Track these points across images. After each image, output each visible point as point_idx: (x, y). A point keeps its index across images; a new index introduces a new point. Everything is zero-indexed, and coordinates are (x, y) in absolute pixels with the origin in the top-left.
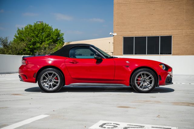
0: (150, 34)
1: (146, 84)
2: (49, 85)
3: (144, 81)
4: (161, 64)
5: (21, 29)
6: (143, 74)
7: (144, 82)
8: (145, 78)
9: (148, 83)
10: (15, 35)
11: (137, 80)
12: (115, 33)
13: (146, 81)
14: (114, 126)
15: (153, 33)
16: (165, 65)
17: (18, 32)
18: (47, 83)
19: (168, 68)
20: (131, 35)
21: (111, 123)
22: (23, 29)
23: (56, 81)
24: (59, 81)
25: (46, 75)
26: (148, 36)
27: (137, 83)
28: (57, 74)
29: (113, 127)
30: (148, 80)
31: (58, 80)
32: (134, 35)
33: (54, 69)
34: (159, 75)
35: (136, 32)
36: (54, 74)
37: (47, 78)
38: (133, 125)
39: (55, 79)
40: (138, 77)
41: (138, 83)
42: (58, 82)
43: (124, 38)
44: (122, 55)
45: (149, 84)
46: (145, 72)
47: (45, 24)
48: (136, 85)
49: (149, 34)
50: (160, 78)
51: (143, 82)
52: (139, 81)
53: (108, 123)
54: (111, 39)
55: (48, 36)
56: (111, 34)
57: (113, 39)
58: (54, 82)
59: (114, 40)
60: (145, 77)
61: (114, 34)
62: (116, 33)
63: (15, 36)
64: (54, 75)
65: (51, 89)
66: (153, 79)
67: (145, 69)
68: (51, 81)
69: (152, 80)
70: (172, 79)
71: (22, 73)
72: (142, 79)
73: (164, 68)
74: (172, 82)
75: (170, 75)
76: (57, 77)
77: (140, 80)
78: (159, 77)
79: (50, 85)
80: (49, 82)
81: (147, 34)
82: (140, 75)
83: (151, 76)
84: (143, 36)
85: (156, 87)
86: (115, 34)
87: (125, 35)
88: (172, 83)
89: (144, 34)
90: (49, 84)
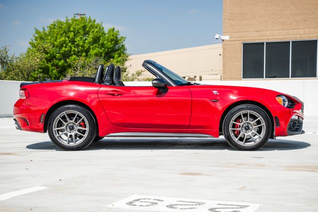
0: (299, 36)
1: (250, 134)
2: (69, 136)
3: (247, 128)
4: (280, 95)
5: (41, 30)
6: (245, 115)
7: (246, 130)
8: (248, 123)
9: (253, 131)
10: (32, 42)
11: (234, 126)
12: (226, 35)
13: (251, 127)
14: (152, 203)
15: (305, 34)
16: (287, 96)
17: (37, 35)
18: (65, 132)
19: (295, 104)
20: (259, 38)
21: (150, 199)
22: (44, 29)
23: (81, 130)
24: (87, 129)
25: (64, 118)
26: (294, 40)
27: (234, 131)
28: (84, 117)
29: (150, 204)
30: (254, 127)
31: (86, 127)
32: (264, 38)
33: (78, 107)
34: (275, 117)
35: (269, 33)
36: (78, 116)
37: (66, 124)
38: (186, 202)
39: (80, 126)
40: (235, 121)
41: (236, 133)
42: (85, 131)
43: (244, 45)
44: (241, 80)
45: (256, 135)
46: (248, 111)
47: (90, 18)
48: (232, 135)
49: (295, 36)
50: (277, 123)
51: (244, 131)
52: (237, 128)
53: (145, 199)
54: (218, 48)
55: (96, 40)
56: (217, 36)
57: (222, 49)
58: (79, 130)
59: (224, 49)
60: (248, 121)
61: (223, 38)
62: (228, 35)
63: (30, 43)
64: (78, 118)
65: (72, 144)
66: (264, 124)
67: (249, 106)
68: (72, 128)
69: (261, 127)
70: (301, 124)
71: (19, 116)
72: (242, 123)
73: (287, 103)
74: (303, 129)
75: (299, 117)
76: (83, 121)
77: (240, 126)
78: (276, 120)
79: (71, 136)
80: (68, 130)
81: (291, 36)
82: (240, 117)
83: (260, 118)
84: (284, 40)
85: (270, 140)
86: (226, 38)
87: (246, 38)
88: (303, 132)
89: (286, 37)
90: (69, 134)
